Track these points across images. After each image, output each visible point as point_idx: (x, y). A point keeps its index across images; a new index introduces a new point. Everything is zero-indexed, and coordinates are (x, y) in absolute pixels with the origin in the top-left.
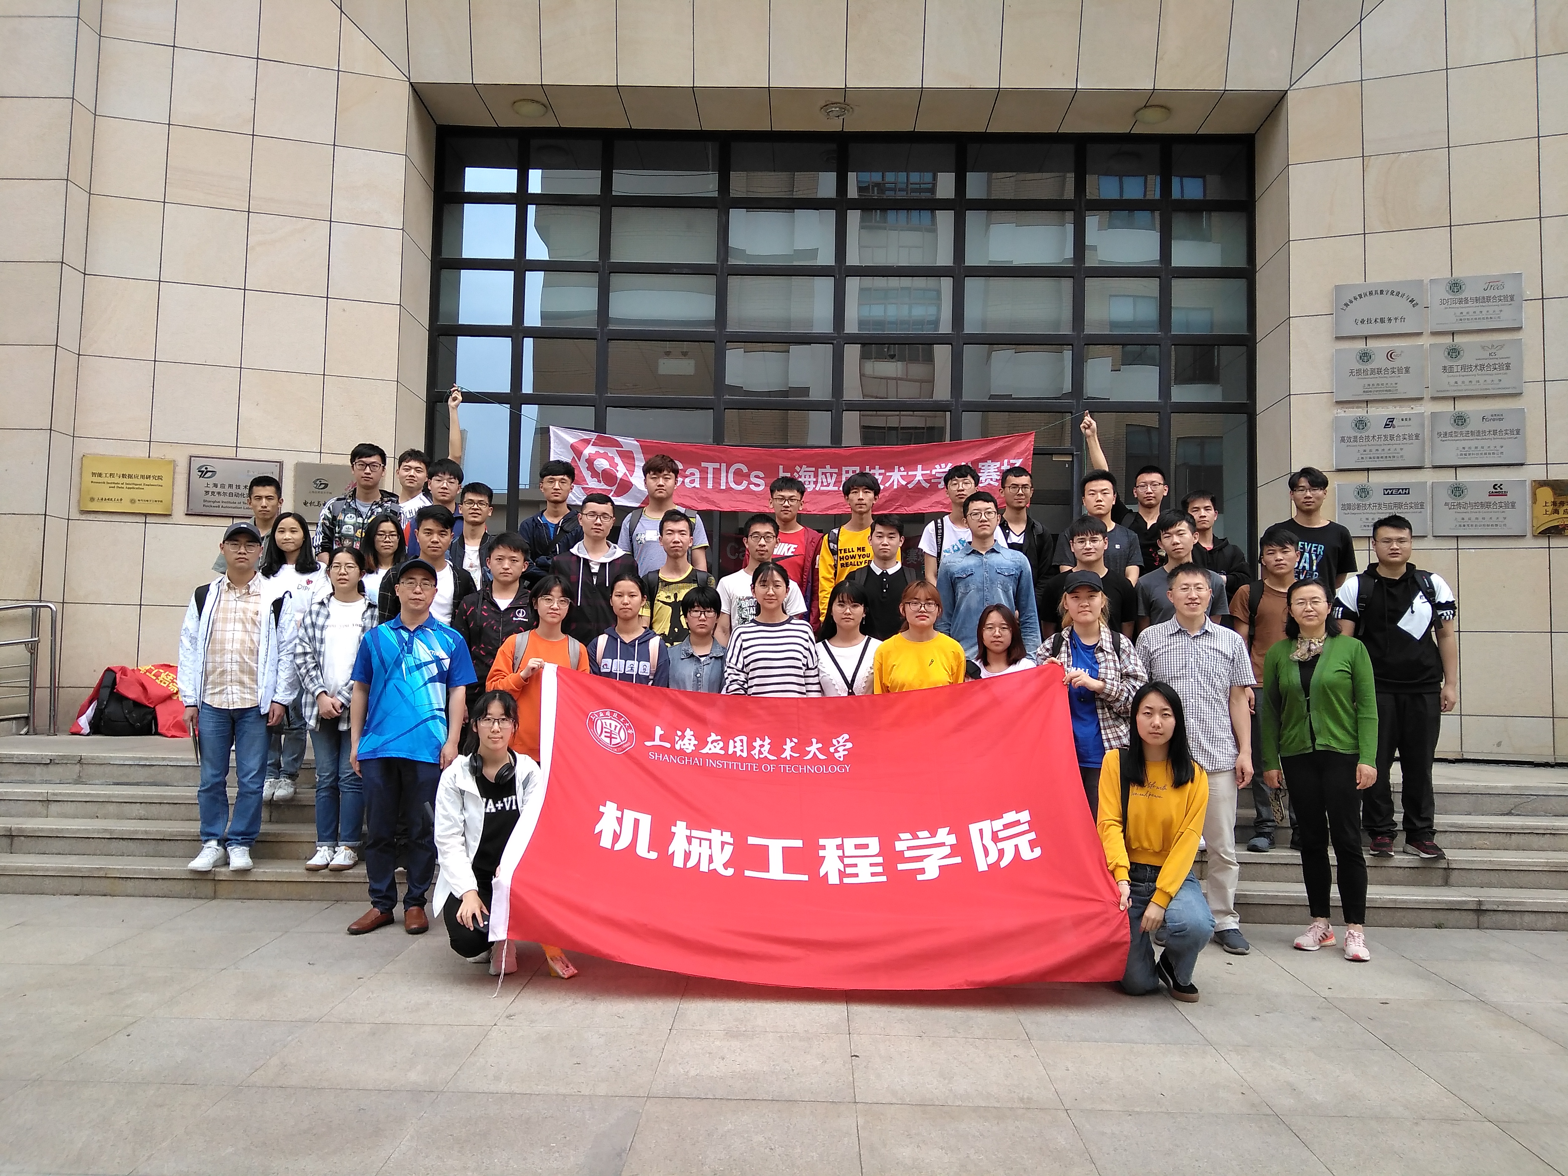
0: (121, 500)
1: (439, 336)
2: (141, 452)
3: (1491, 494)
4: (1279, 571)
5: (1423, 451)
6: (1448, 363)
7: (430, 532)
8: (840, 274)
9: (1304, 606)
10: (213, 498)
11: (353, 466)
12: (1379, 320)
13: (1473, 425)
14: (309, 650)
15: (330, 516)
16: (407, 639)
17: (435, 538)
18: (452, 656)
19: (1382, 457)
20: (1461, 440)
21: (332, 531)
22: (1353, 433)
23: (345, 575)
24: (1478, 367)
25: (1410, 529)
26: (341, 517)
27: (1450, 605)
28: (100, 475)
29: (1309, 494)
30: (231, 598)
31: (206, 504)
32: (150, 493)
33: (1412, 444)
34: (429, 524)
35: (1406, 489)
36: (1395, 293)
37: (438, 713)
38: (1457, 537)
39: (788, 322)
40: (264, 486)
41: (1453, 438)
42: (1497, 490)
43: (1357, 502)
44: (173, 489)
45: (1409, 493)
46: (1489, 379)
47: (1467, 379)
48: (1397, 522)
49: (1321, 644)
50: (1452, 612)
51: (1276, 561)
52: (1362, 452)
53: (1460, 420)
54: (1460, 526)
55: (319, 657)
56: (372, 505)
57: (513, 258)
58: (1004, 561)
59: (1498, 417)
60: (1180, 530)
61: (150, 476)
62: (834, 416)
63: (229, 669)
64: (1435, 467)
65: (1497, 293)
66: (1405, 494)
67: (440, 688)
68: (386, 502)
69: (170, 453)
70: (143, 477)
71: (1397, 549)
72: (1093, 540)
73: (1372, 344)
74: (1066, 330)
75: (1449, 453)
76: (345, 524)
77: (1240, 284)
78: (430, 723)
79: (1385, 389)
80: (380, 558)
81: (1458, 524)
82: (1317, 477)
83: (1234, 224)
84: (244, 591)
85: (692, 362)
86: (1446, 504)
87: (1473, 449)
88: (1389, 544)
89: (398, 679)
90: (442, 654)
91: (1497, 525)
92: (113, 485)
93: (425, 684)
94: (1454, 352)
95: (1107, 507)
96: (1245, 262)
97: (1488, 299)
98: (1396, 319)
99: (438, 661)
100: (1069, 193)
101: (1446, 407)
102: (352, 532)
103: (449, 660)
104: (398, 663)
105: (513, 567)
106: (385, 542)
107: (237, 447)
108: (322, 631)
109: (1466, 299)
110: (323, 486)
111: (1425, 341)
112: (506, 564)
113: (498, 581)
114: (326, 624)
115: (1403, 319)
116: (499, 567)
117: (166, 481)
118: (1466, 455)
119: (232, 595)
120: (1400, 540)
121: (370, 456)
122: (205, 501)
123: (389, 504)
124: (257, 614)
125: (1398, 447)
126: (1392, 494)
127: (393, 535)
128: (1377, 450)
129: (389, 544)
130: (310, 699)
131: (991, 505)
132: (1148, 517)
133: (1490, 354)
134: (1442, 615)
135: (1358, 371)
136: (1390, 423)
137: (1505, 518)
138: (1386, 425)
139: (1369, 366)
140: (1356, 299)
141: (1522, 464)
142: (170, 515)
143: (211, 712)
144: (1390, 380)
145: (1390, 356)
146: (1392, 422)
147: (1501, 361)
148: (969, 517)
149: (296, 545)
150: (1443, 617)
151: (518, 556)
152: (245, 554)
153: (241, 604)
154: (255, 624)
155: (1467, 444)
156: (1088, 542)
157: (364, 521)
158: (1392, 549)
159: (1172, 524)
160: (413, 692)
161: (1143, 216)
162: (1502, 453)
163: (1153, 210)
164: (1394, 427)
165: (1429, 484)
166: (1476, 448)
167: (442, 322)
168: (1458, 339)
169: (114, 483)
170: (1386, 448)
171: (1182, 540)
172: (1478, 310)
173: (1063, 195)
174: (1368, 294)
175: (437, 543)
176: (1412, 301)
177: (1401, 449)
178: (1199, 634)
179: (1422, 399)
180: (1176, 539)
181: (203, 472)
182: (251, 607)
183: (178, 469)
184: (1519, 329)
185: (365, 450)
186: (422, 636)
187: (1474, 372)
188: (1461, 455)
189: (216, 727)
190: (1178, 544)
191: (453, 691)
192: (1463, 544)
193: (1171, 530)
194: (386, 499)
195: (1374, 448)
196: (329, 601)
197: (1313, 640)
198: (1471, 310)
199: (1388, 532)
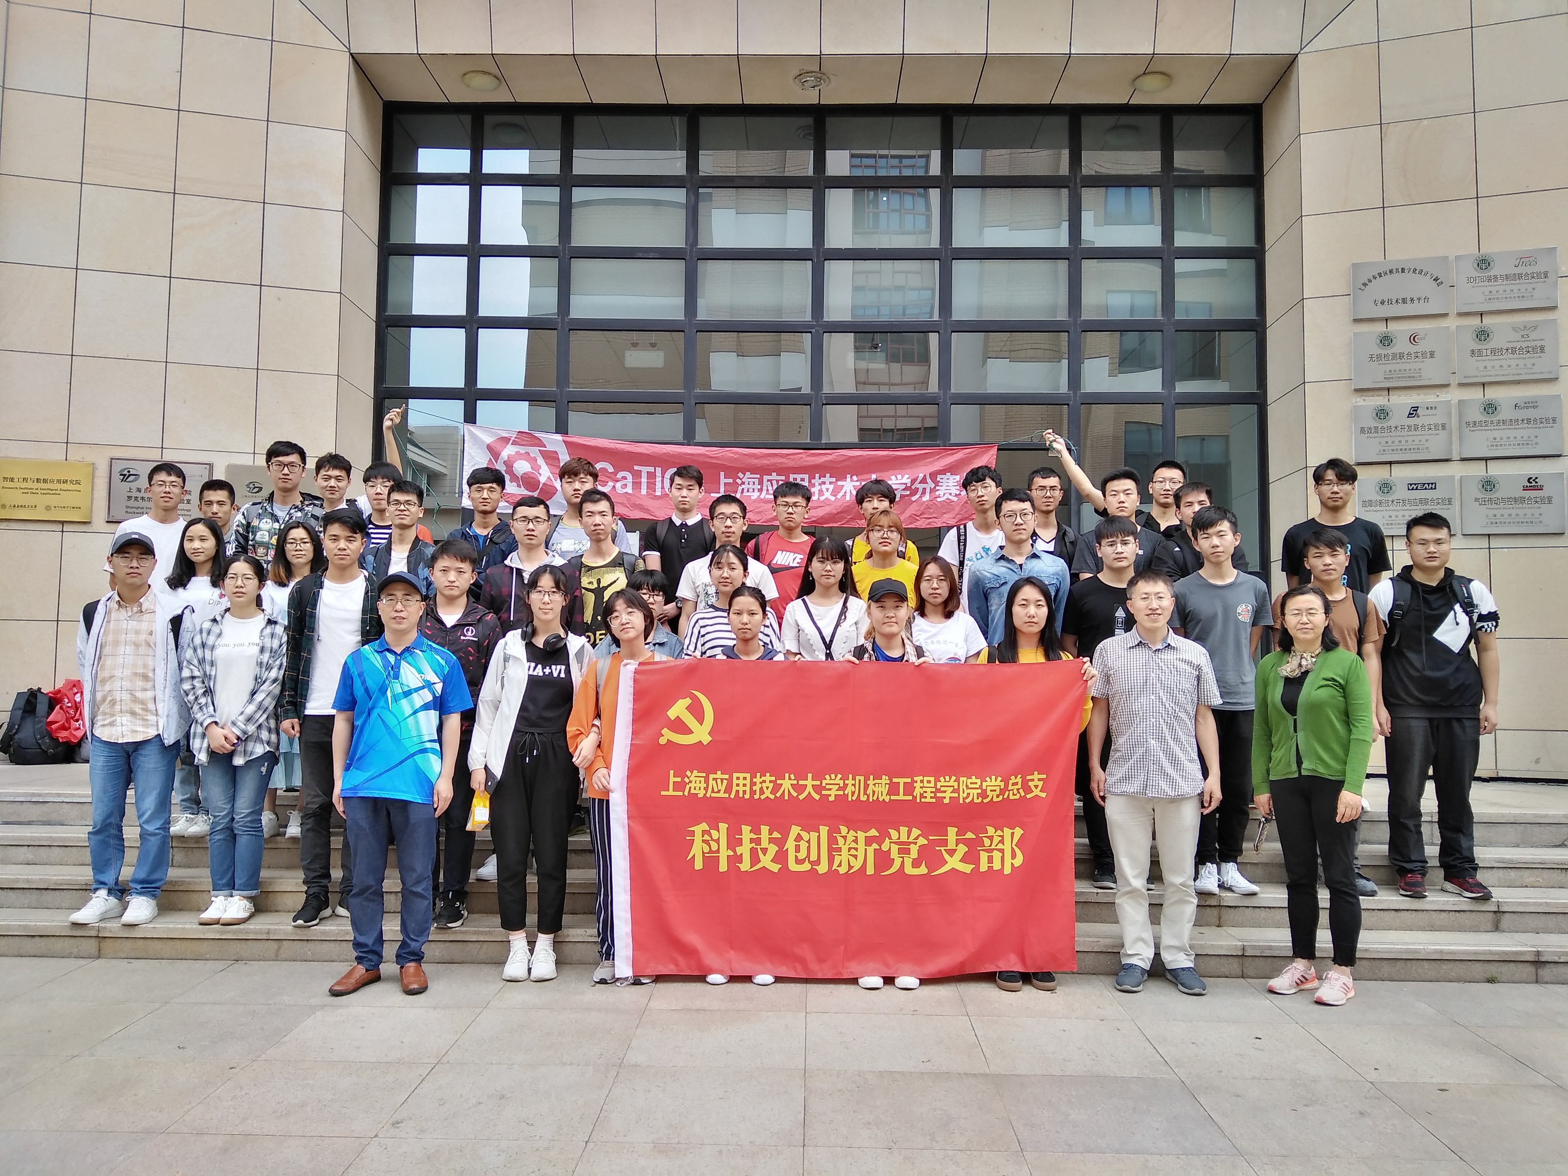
0: (35, 506)
1: (387, 327)
2: (56, 454)
3: (1525, 489)
4: (1327, 578)
5: (1450, 442)
6: (1476, 346)
7: (336, 538)
8: (818, 257)
9: (1299, 617)
10: (136, 504)
11: (269, 467)
12: (1400, 301)
13: (1504, 413)
14: (197, 673)
15: (244, 522)
16: (393, 663)
17: (342, 544)
18: (445, 681)
19: (1406, 449)
20: (1491, 430)
21: (246, 539)
22: (1373, 423)
23: (242, 587)
24: (1510, 351)
25: (1449, 527)
26: (255, 523)
27: (1493, 616)
28: (12, 480)
29: (1336, 489)
30: (122, 618)
31: (129, 510)
32: (66, 499)
33: (1438, 434)
34: (335, 529)
35: (1432, 484)
36: (1417, 272)
37: (428, 745)
38: (1489, 535)
39: (779, 310)
40: (216, 490)
41: (1483, 428)
42: (1532, 484)
43: (1379, 498)
44: (92, 494)
45: (1435, 488)
46: (1521, 363)
47: (1497, 364)
48: (1432, 520)
49: (1314, 660)
50: (1494, 624)
51: (1325, 565)
52: (1384, 444)
53: (1490, 408)
54: (1492, 523)
55: (209, 682)
56: (291, 509)
57: (466, 243)
58: (1045, 568)
59: (1531, 404)
60: (1221, 531)
61: (67, 481)
62: (813, 410)
63: (118, 699)
64: (1463, 460)
65: (1529, 270)
66: (1431, 488)
67: (433, 716)
68: (307, 505)
69: (90, 456)
70: (59, 481)
71: (1435, 552)
72: (1125, 543)
73: (1393, 327)
74: (1062, 316)
75: (1479, 445)
76: (260, 529)
77: (1248, 265)
78: (418, 758)
79: (1408, 375)
80: (293, 568)
81: (1489, 521)
82: (1346, 470)
83: (1241, 199)
84: (135, 609)
85: (661, 354)
86: (1477, 500)
87: (1505, 439)
88: (1425, 547)
89: (382, 707)
90: (435, 679)
91: (1532, 522)
92: (26, 491)
93: (415, 713)
94: (1483, 335)
95: (1130, 509)
96: (1254, 241)
97: (1520, 276)
98: (1419, 299)
99: (429, 685)
100: (1064, 169)
101: (1476, 394)
102: (266, 539)
103: (442, 684)
104: (383, 690)
105: (460, 579)
106: (296, 550)
107: (162, 448)
108: (212, 651)
109: (1496, 277)
110: (256, 490)
111: (1452, 323)
112: (452, 576)
113: (444, 595)
114: (217, 644)
115: (1426, 299)
116: (444, 579)
117: (85, 486)
118: (1497, 446)
119: (123, 614)
120: (1438, 542)
121: (288, 455)
122: (127, 507)
123: (310, 508)
124: (151, 635)
125: (1423, 438)
126: (1417, 489)
127: (305, 543)
128: (1400, 442)
129: (301, 553)
130: (200, 730)
131: (1027, 505)
132: (1163, 517)
133: (1523, 336)
134: (1483, 627)
135: (1379, 356)
136: (1414, 412)
137: (1541, 515)
138: (1410, 414)
139: (1390, 351)
140: (1375, 278)
141: (1559, 456)
142: (90, 523)
143: (100, 744)
144: (1412, 365)
145: (1413, 339)
146: (1416, 410)
147: (1534, 344)
148: (1002, 519)
149: (206, 555)
150: (1484, 629)
151: (466, 567)
152: (137, 568)
153: (133, 624)
154: (150, 646)
155: (1497, 434)
156: (1119, 545)
157: (280, 526)
158: (1429, 553)
159: (1211, 524)
160: (399, 723)
161: (1140, 195)
162: (1537, 443)
163: (1150, 186)
164: (1418, 417)
165: (1457, 478)
166: (1508, 438)
167: (390, 312)
168: (1488, 321)
169: (27, 488)
170: (1410, 439)
171: (1223, 542)
172: (1508, 288)
173: (1058, 171)
174: (1388, 272)
175: (345, 550)
176: (1436, 280)
177: (1427, 440)
178: (1161, 647)
179: (1448, 385)
180: (1216, 541)
181: (125, 475)
182: (144, 626)
183: (98, 473)
184: (1554, 308)
185: (282, 449)
186: (410, 659)
187: (1505, 356)
188: (1492, 446)
189: (107, 762)
190: (1218, 546)
191: (447, 719)
192: (1495, 543)
193: (1210, 531)
194: (307, 503)
195: (1397, 439)
196: (223, 617)
197: (1305, 655)
198: (1501, 289)
199: (1423, 532)
